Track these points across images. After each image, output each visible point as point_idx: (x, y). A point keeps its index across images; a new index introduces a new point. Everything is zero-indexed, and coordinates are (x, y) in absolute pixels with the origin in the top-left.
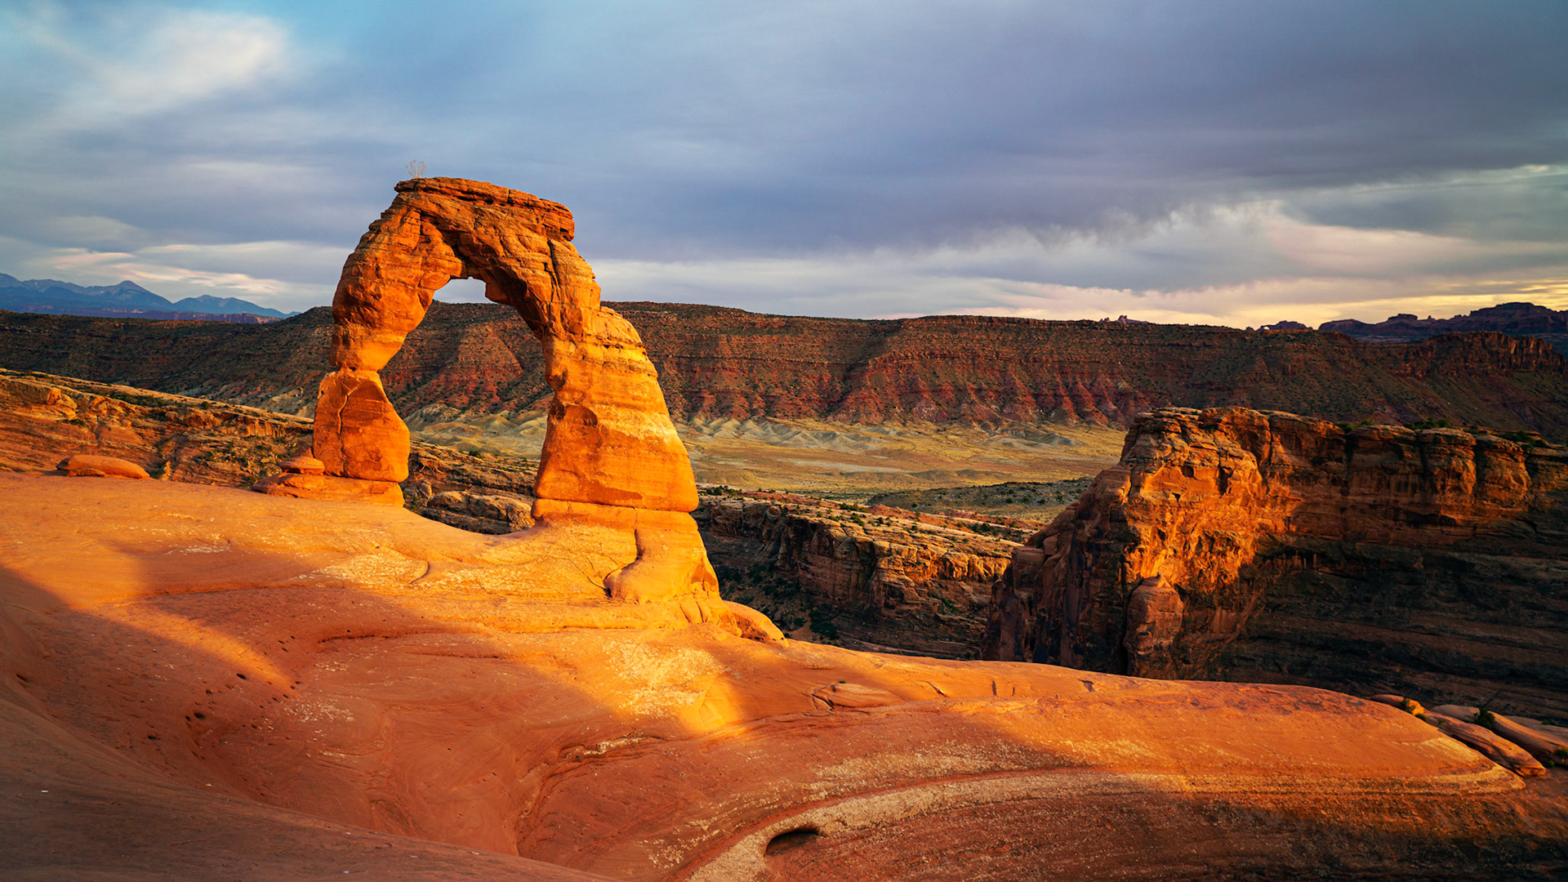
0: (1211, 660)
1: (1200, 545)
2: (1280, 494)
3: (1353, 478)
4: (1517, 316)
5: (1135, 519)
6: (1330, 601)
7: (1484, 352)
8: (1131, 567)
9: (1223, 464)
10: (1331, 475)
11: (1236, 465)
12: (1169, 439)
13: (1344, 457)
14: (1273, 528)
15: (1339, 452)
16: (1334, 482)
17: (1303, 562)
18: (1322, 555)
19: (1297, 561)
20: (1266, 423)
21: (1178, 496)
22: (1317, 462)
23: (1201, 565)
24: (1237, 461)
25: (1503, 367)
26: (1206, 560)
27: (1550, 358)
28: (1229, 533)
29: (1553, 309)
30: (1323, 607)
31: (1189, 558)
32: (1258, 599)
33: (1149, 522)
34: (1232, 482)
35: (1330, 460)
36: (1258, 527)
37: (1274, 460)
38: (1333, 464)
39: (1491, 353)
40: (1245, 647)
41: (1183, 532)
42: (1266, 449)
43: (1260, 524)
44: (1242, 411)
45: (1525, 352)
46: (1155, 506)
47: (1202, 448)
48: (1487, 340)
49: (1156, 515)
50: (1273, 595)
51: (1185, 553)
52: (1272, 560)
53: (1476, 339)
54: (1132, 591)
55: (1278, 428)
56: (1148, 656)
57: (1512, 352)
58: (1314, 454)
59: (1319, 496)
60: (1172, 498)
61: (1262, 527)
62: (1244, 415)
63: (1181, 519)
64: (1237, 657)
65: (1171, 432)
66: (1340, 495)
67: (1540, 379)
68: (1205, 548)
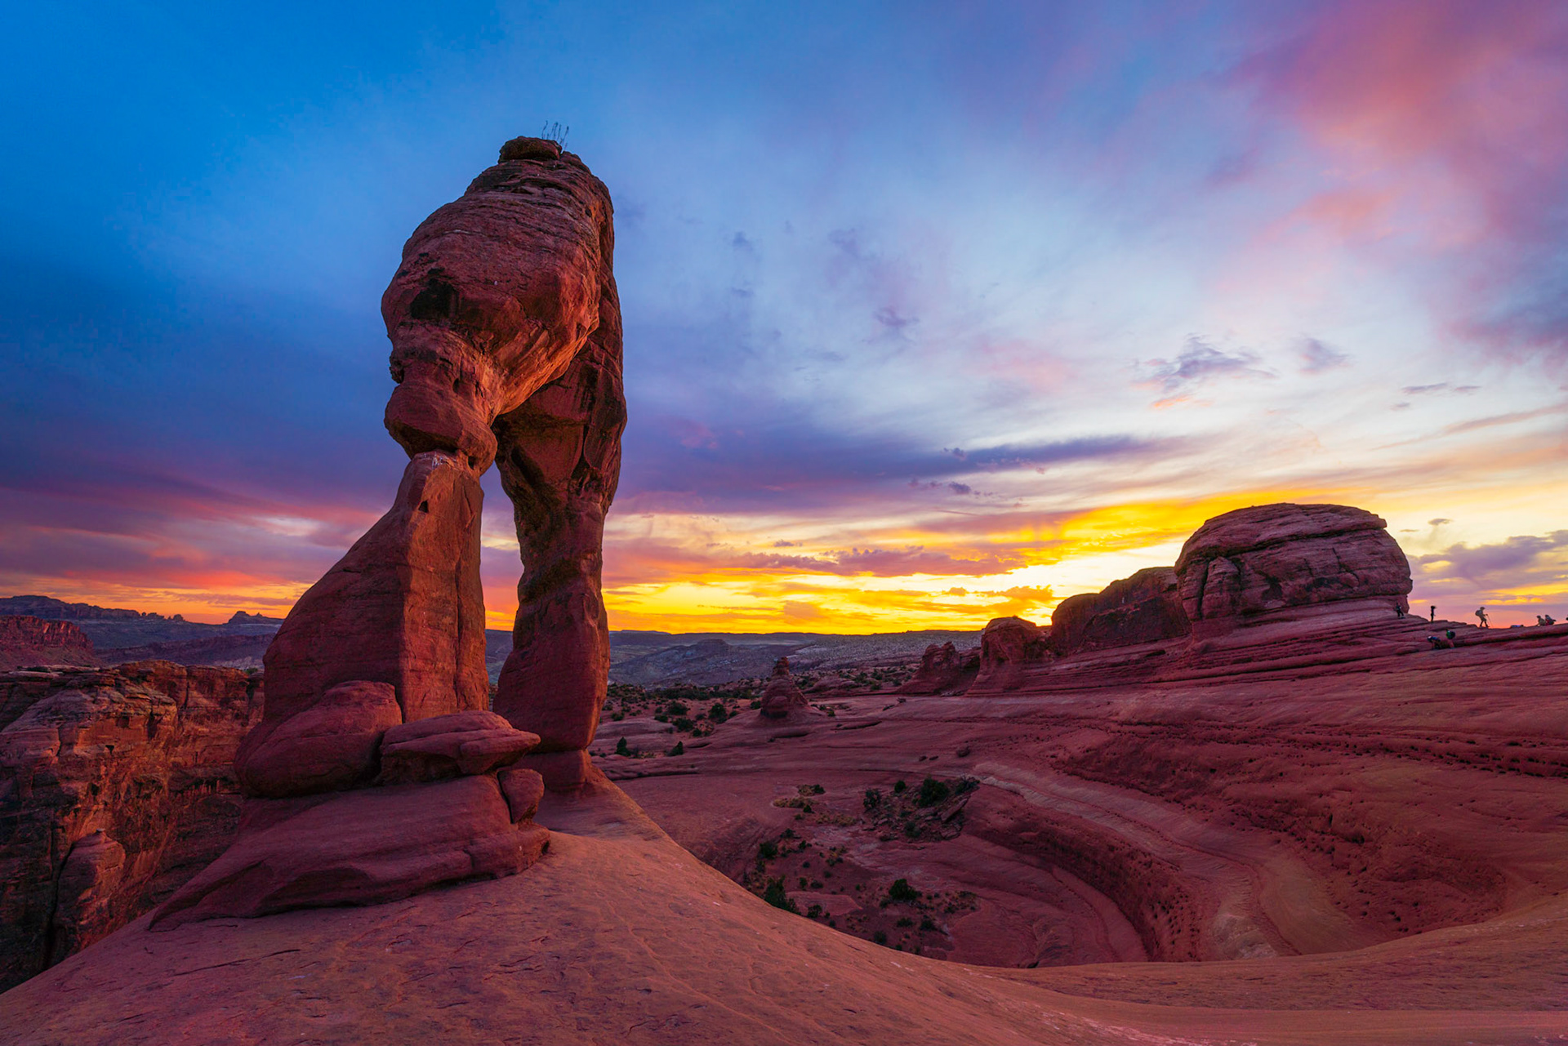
0: (131, 906)
1: (128, 791)
2: (192, 733)
3: (253, 711)
4: (34, 605)
5: (68, 779)
6: (232, 816)
7: (18, 632)
8: (64, 831)
9: (155, 711)
10: (236, 711)
11: (167, 711)
12: (105, 693)
13: (246, 696)
14: (183, 764)
15: (243, 693)
16: (237, 717)
17: (208, 790)
18: (225, 779)
19: (203, 789)
20: (185, 672)
21: (111, 748)
22: (225, 702)
23: (129, 812)
24: (167, 707)
25: (35, 643)
26: (134, 806)
27: (77, 637)
28: (153, 775)
29: (67, 602)
30: (229, 823)
31: (119, 807)
32: (172, 832)
33: (84, 778)
34: (161, 727)
35: (235, 699)
36: (171, 765)
37: (190, 703)
38: (238, 703)
39: (25, 632)
40: (160, 881)
41: (115, 783)
42: (182, 694)
43: (173, 763)
44: (164, 663)
45: (56, 632)
46: (90, 761)
47: (138, 698)
48: (22, 622)
49: (90, 770)
50: (183, 825)
51: (115, 804)
52: (182, 793)
53: (11, 621)
54: (66, 857)
55: (194, 676)
56: (91, 923)
57: (45, 631)
58: (222, 696)
59: (223, 730)
60: (106, 751)
61: (176, 765)
62: (166, 666)
63: (113, 770)
64: (155, 894)
65: (105, 685)
66: (240, 727)
67: (68, 651)
68: (133, 794)
